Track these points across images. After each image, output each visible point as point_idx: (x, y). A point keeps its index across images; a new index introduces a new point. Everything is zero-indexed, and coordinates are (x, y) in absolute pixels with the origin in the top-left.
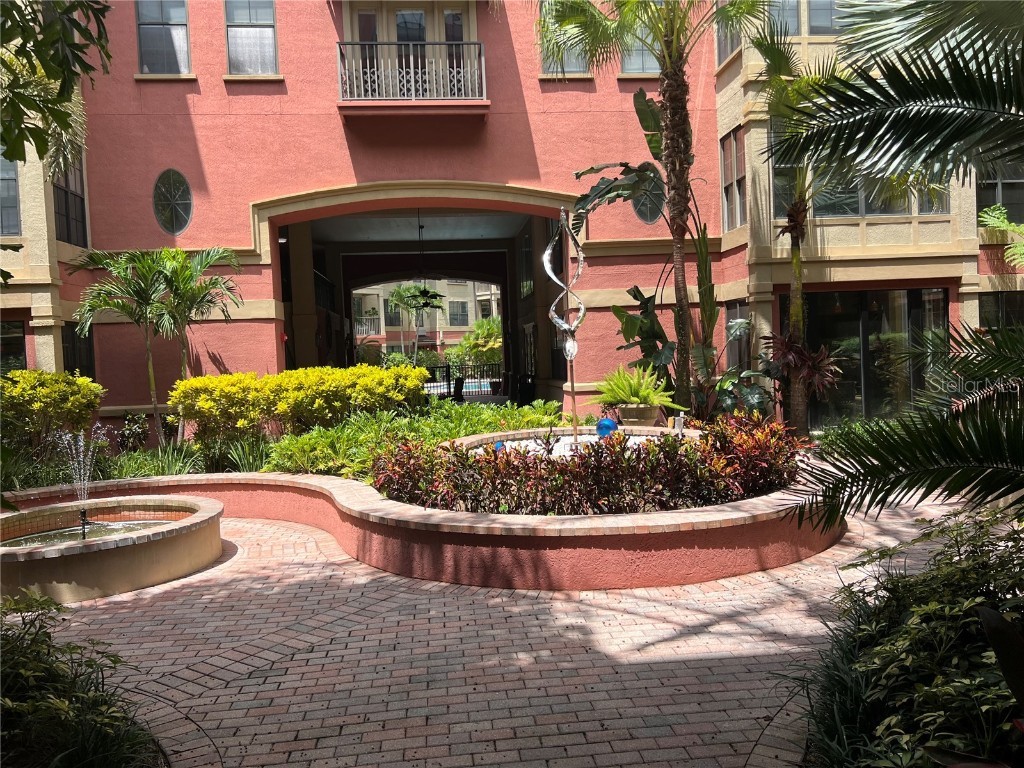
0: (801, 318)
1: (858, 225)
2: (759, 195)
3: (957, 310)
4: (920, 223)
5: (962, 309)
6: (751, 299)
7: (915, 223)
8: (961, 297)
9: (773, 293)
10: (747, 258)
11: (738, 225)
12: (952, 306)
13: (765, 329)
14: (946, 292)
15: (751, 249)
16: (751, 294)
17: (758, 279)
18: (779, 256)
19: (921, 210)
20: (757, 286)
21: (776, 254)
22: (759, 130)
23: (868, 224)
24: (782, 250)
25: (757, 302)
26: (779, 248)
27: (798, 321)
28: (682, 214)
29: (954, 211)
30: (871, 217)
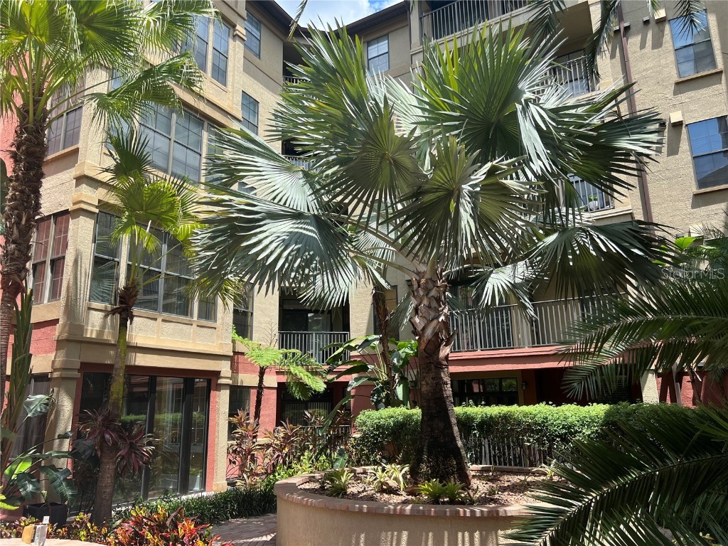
0: (121, 396)
1: (156, 319)
2: (79, 276)
3: (215, 397)
4: (198, 326)
5: (219, 396)
6: (56, 375)
7: (194, 326)
8: (219, 387)
9: (79, 371)
10: (57, 334)
11: (46, 301)
12: (212, 393)
13: (67, 406)
14: (209, 382)
15: (64, 326)
16: (55, 370)
17: (67, 355)
18: (88, 336)
19: (200, 317)
20: (64, 362)
21: (86, 334)
22: (88, 219)
23: (163, 321)
24: (92, 331)
25: (63, 378)
26: (90, 328)
27: (118, 399)
28: (20, 272)
29: (219, 321)
30: (166, 315)
